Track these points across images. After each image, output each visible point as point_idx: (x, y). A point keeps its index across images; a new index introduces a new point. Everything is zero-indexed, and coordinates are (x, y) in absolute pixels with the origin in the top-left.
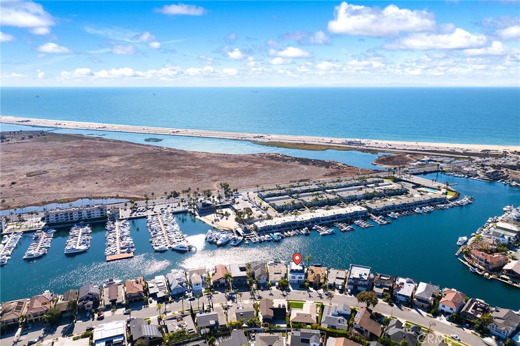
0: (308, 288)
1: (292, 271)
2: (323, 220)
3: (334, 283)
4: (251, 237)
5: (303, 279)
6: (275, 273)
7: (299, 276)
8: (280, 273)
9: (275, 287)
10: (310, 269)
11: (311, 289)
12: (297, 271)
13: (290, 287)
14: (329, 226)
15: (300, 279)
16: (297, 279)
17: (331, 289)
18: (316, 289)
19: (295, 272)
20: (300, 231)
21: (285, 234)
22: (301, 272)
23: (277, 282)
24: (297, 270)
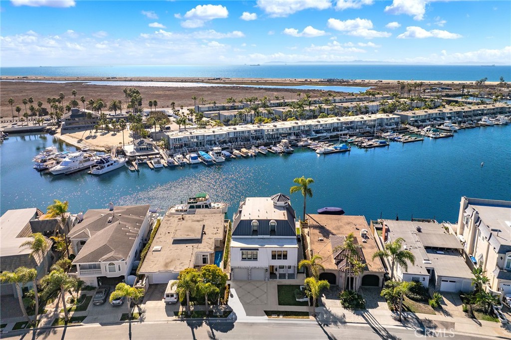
0: (319, 304)
1: (245, 229)
2: (317, 132)
3: (431, 271)
4: (150, 159)
5: (292, 260)
6: (176, 242)
7: (275, 247)
8: (199, 241)
9: (162, 304)
10: (310, 222)
11: (334, 306)
12: (265, 229)
13: (235, 303)
14: (334, 139)
15: (277, 263)
16: (265, 260)
17: (425, 301)
18: (357, 304)
19: (255, 232)
20: (271, 148)
21: (236, 152)
22: (283, 229)
23: (176, 277)
24: (264, 223)
